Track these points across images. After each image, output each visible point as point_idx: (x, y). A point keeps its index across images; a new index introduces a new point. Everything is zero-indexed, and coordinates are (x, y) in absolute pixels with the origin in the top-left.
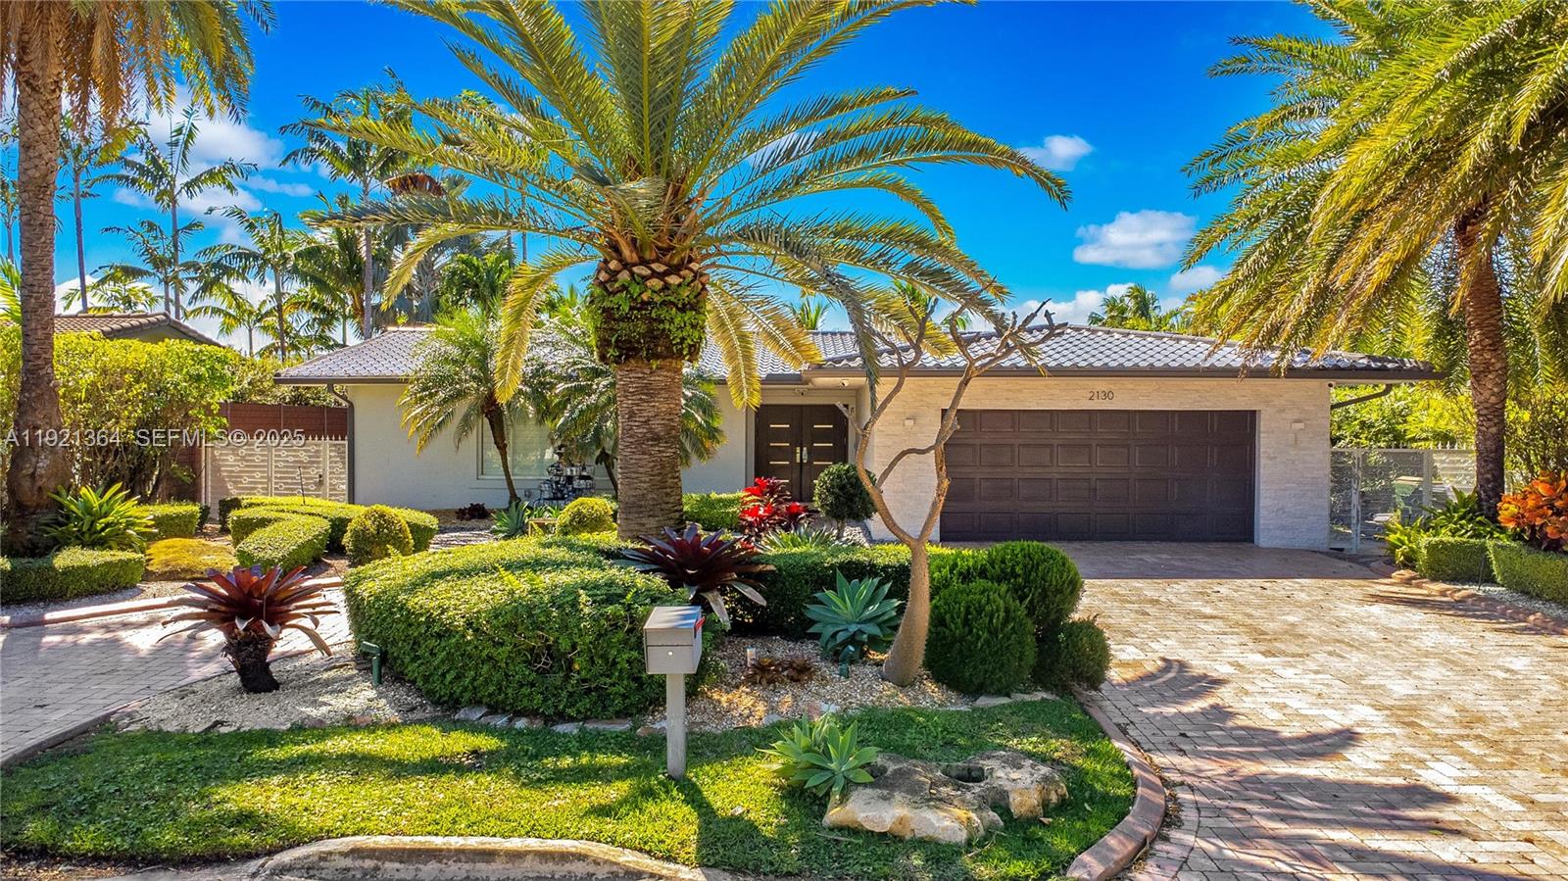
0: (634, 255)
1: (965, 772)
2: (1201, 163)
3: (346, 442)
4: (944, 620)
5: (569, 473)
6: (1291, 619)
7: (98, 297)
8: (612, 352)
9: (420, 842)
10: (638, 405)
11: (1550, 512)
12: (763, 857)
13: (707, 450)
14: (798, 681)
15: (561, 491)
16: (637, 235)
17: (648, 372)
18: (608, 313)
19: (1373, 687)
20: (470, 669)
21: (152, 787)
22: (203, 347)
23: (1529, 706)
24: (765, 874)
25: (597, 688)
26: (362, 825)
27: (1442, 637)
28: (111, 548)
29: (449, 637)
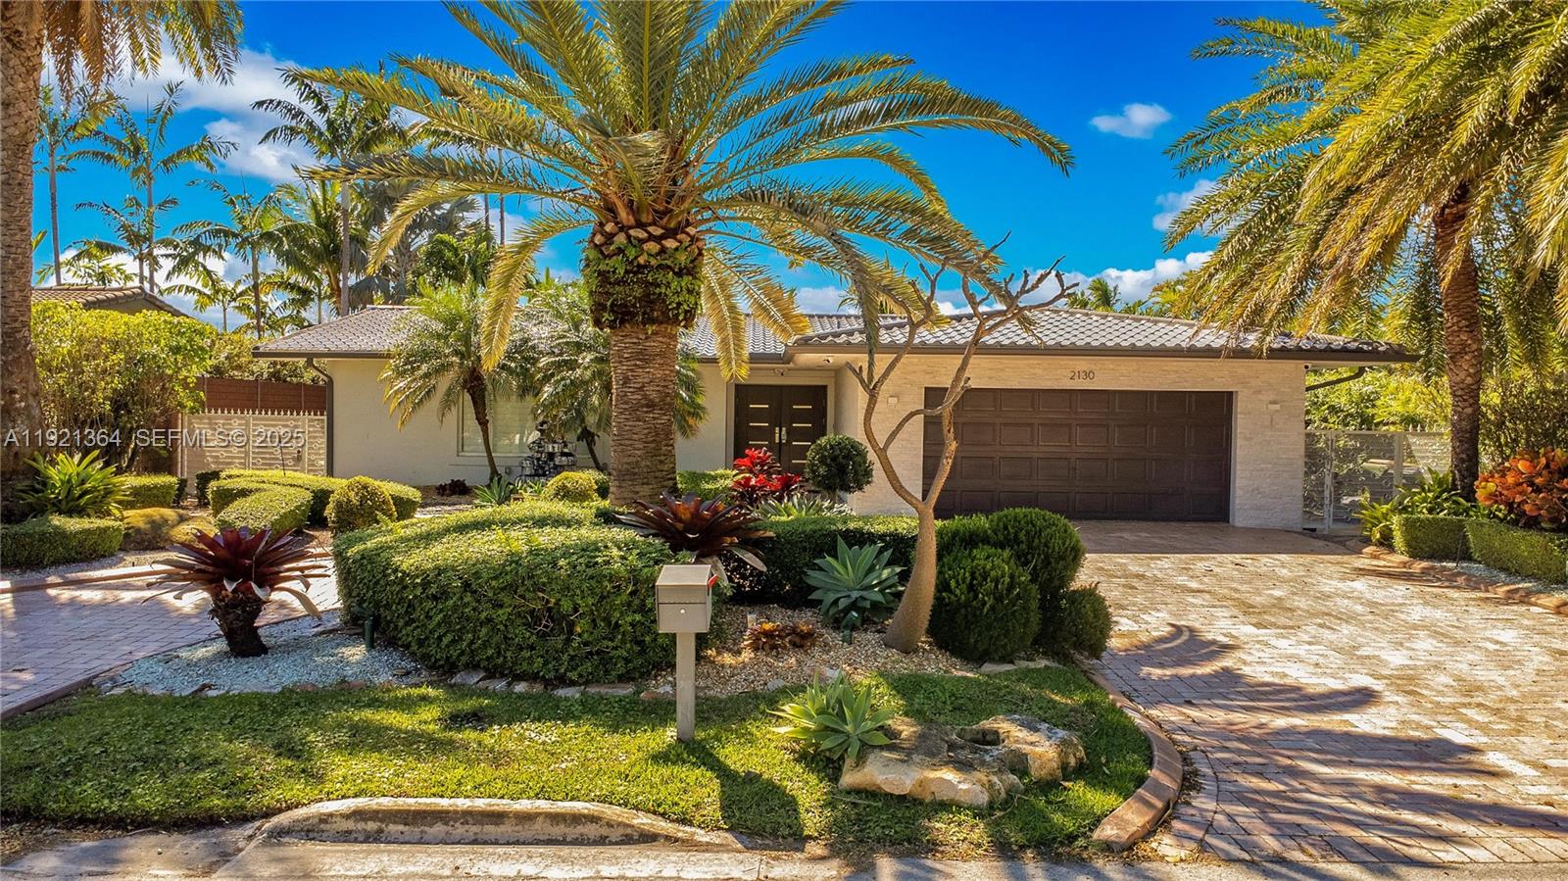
0: (631, 217)
1: (980, 736)
2: (1184, 145)
3: (325, 418)
4: (949, 585)
5: (551, 450)
6: (1277, 593)
7: (71, 274)
8: (606, 316)
9: (426, 804)
10: (632, 370)
11: (1530, 489)
12: (780, 820)
13: (690, 427)
14: (802, 646)
15: (543, 467)
16: (635, 197)
17: (643, 337)
18: (603, 276)
19: (1368, 657)
20: (468, 632)
21: (140, 749)
22: (181, 319)
23: (1525, 675)
24: (783, 837)
25: (598, 653)
26: (364, 786)
27: (1428, 611)
28: (89, 516)
29: (447, 599)
